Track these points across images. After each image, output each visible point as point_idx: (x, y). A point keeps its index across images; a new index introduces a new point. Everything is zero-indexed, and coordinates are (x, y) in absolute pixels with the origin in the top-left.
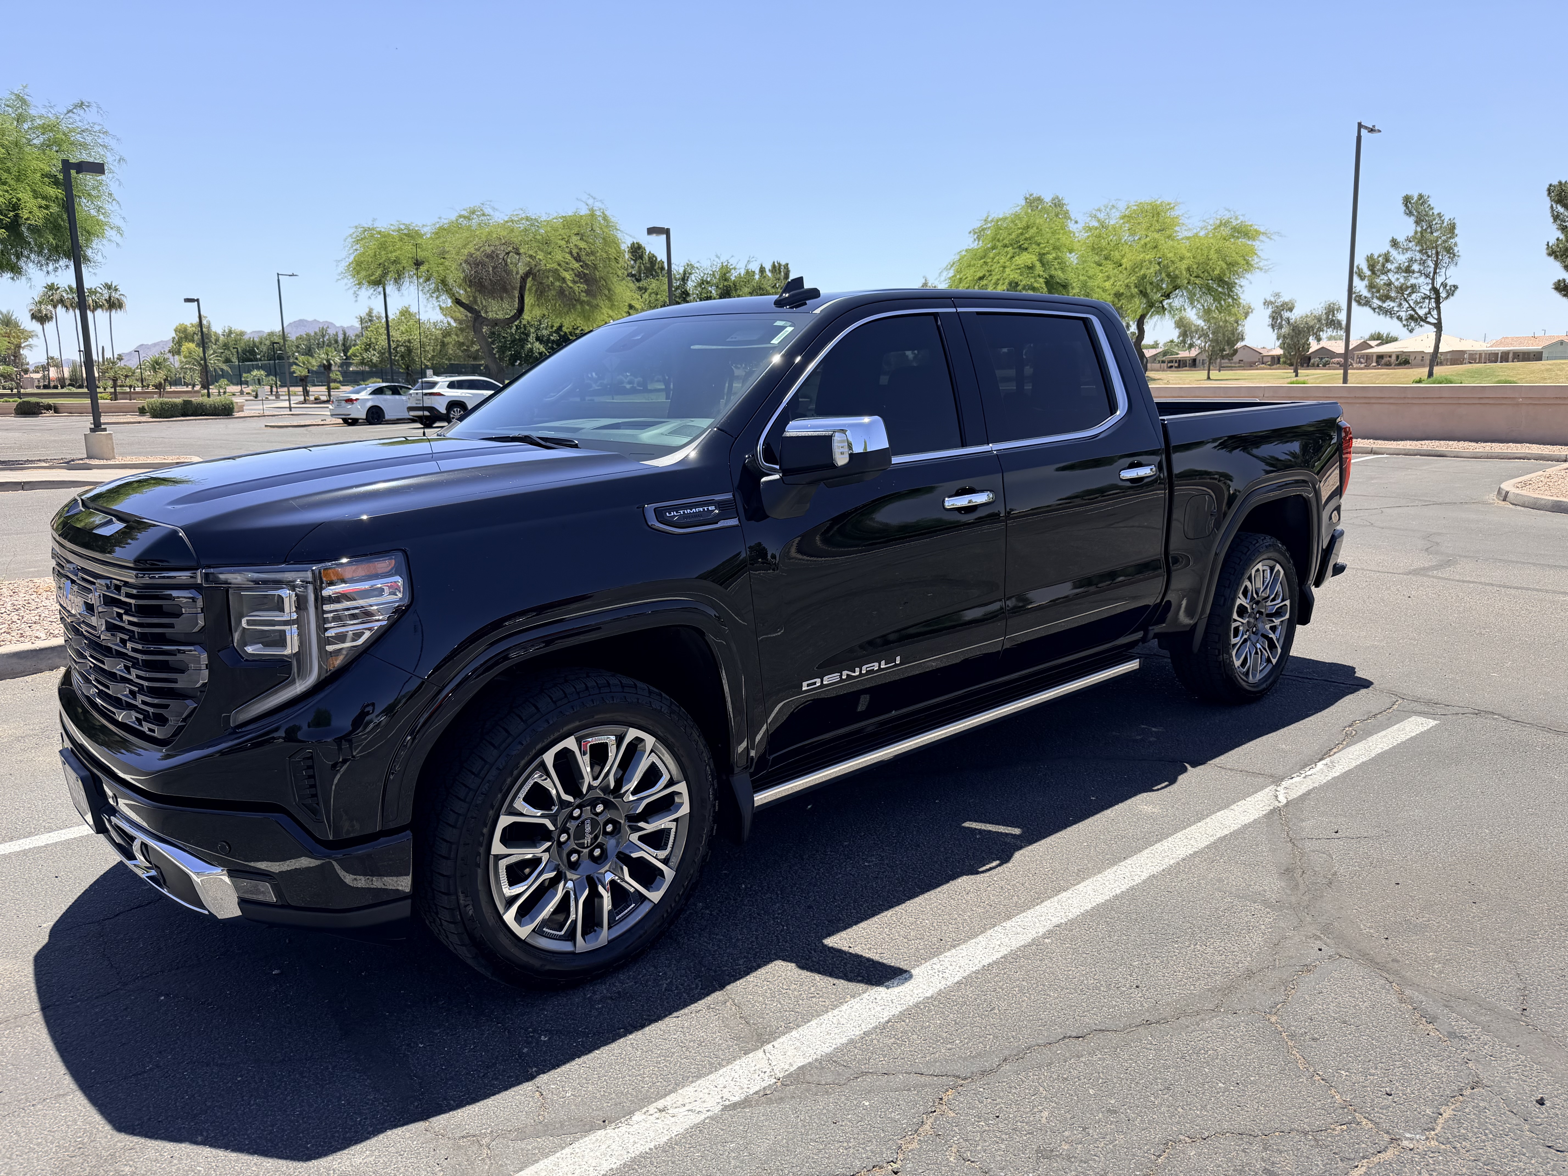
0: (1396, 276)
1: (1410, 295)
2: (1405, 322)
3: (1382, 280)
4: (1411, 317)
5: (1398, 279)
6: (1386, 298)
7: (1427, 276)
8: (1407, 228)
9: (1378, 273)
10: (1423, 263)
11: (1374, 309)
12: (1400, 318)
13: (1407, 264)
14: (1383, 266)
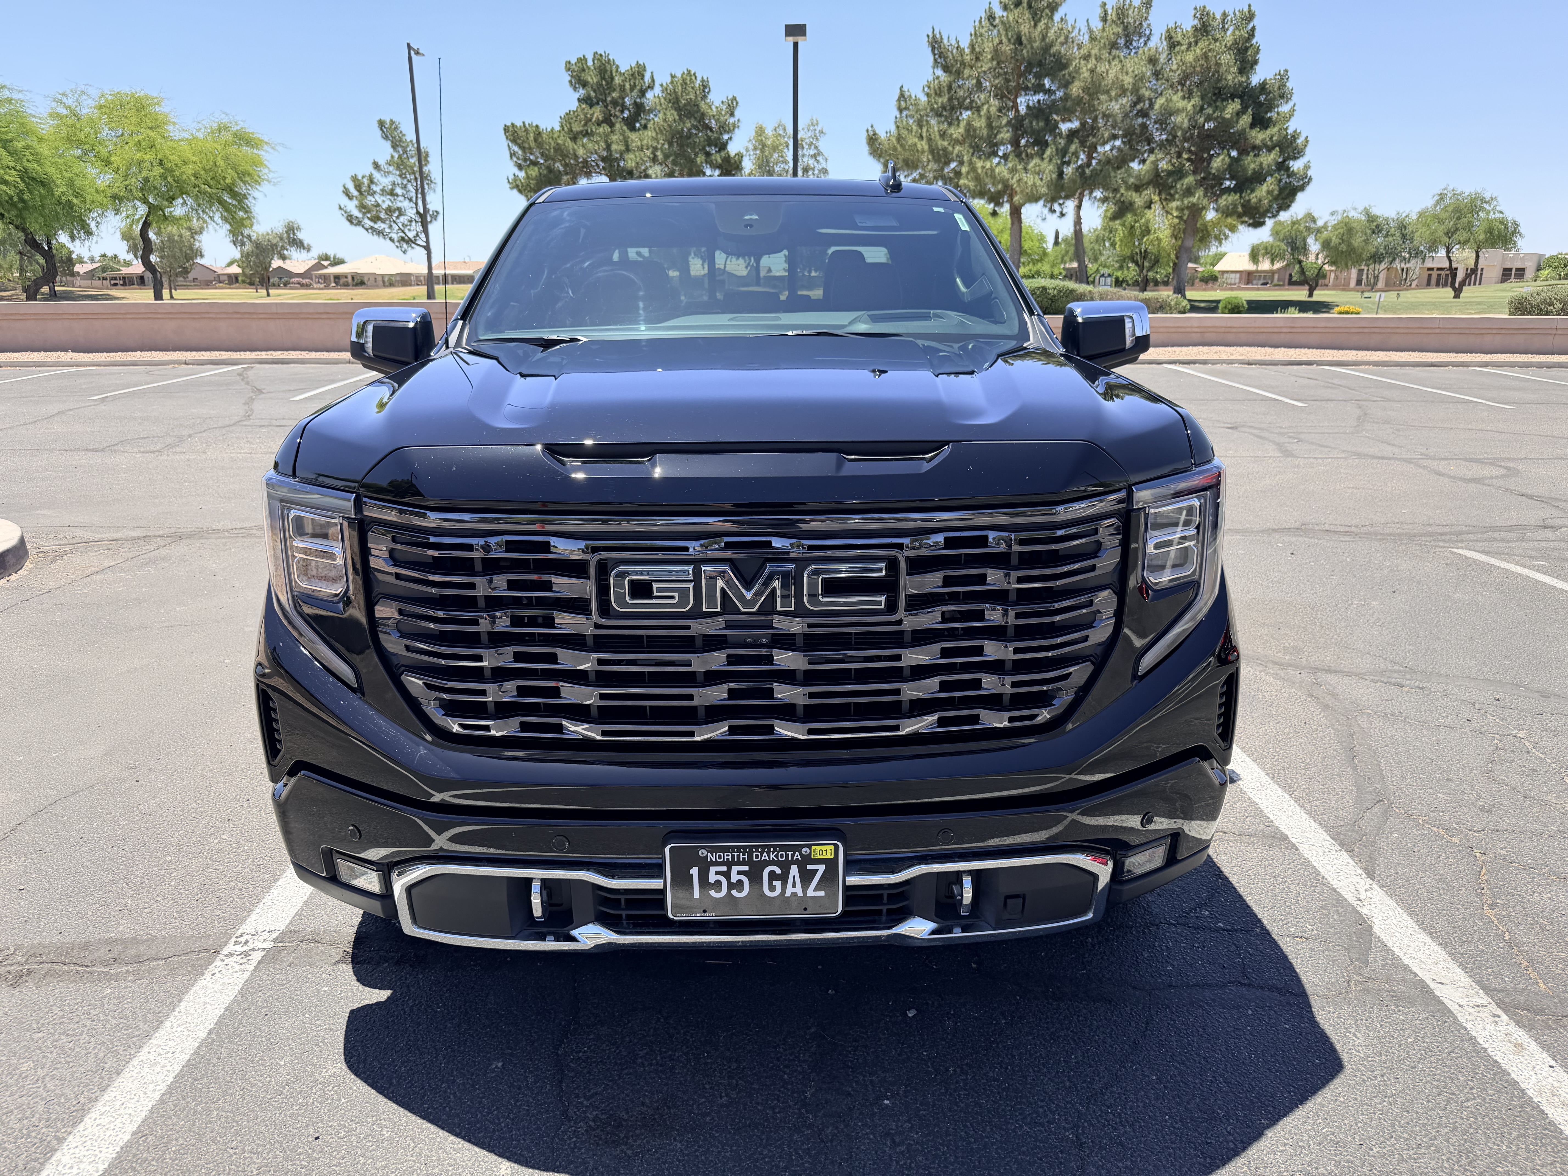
0: (383, 198)
1: (397, 217)
2: (397, 244)
3: (370, 200)
4: (403, 239)
5: (384, 201)
6: (376, 219)
7: (410, 200)
8: (384, 152)
9: (366, 194)
10: (404, 187)
11: (367, 230)
12: (392, 240)
13: (390, 187)
14: (369, 187)
